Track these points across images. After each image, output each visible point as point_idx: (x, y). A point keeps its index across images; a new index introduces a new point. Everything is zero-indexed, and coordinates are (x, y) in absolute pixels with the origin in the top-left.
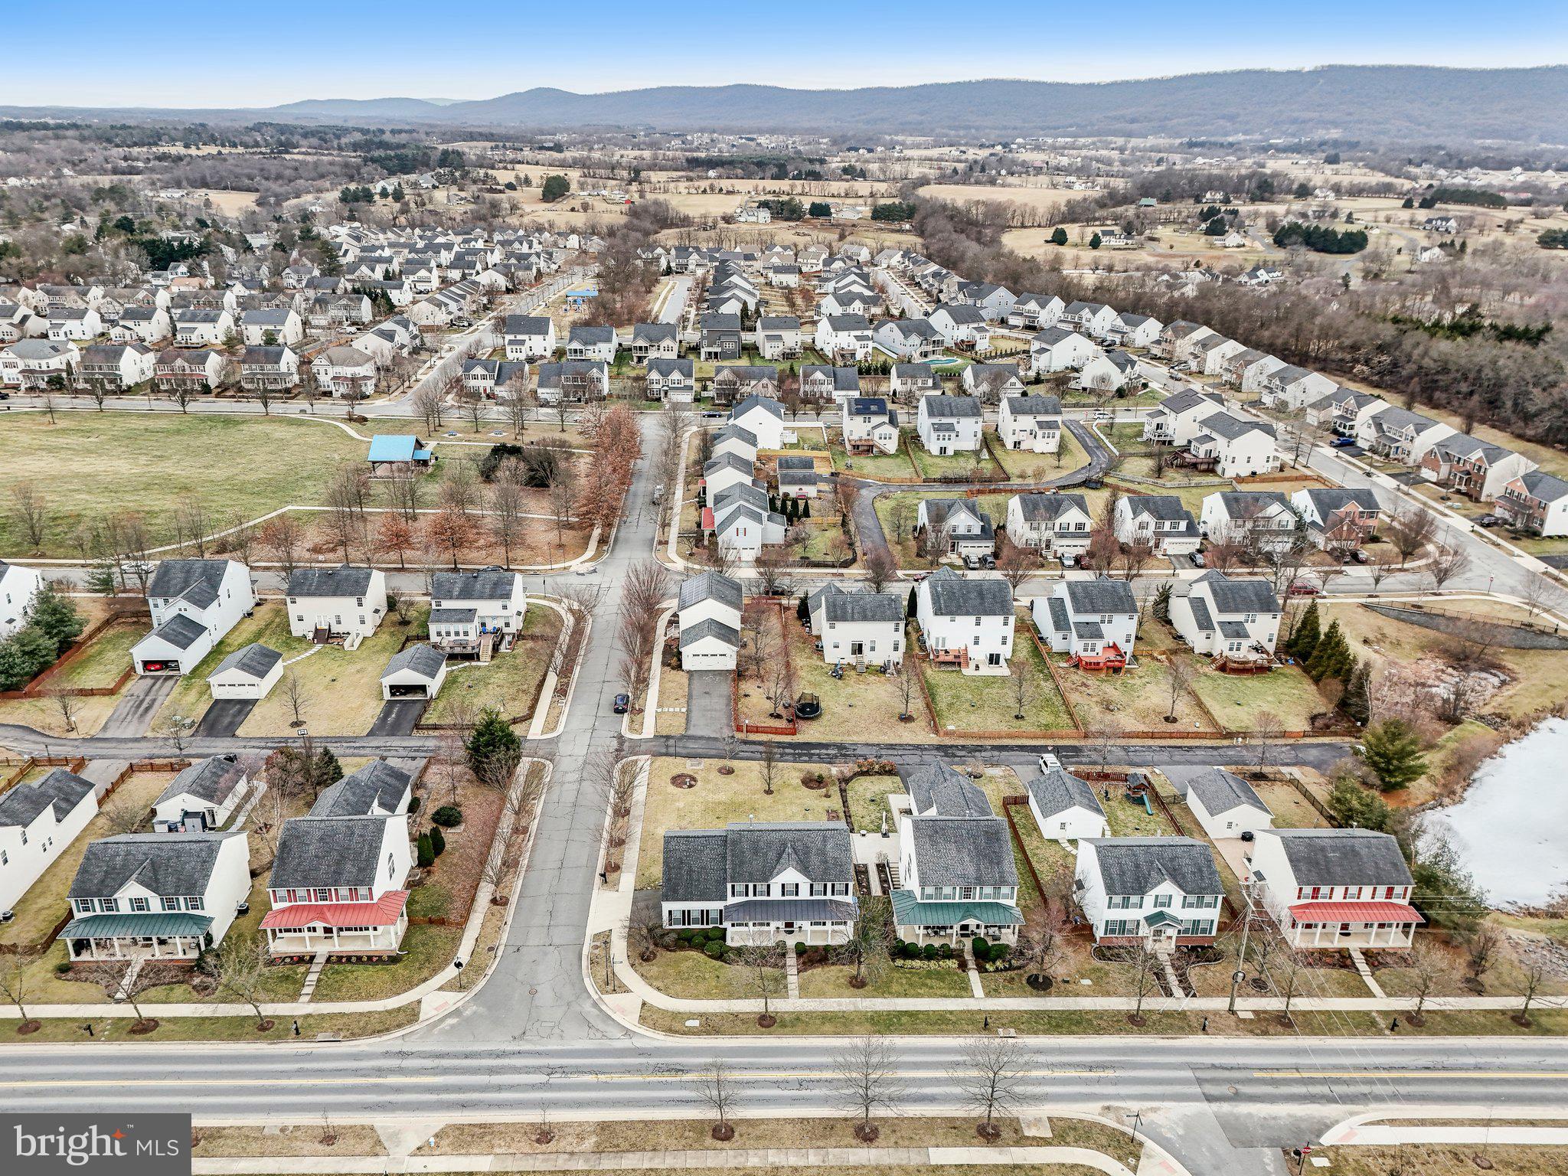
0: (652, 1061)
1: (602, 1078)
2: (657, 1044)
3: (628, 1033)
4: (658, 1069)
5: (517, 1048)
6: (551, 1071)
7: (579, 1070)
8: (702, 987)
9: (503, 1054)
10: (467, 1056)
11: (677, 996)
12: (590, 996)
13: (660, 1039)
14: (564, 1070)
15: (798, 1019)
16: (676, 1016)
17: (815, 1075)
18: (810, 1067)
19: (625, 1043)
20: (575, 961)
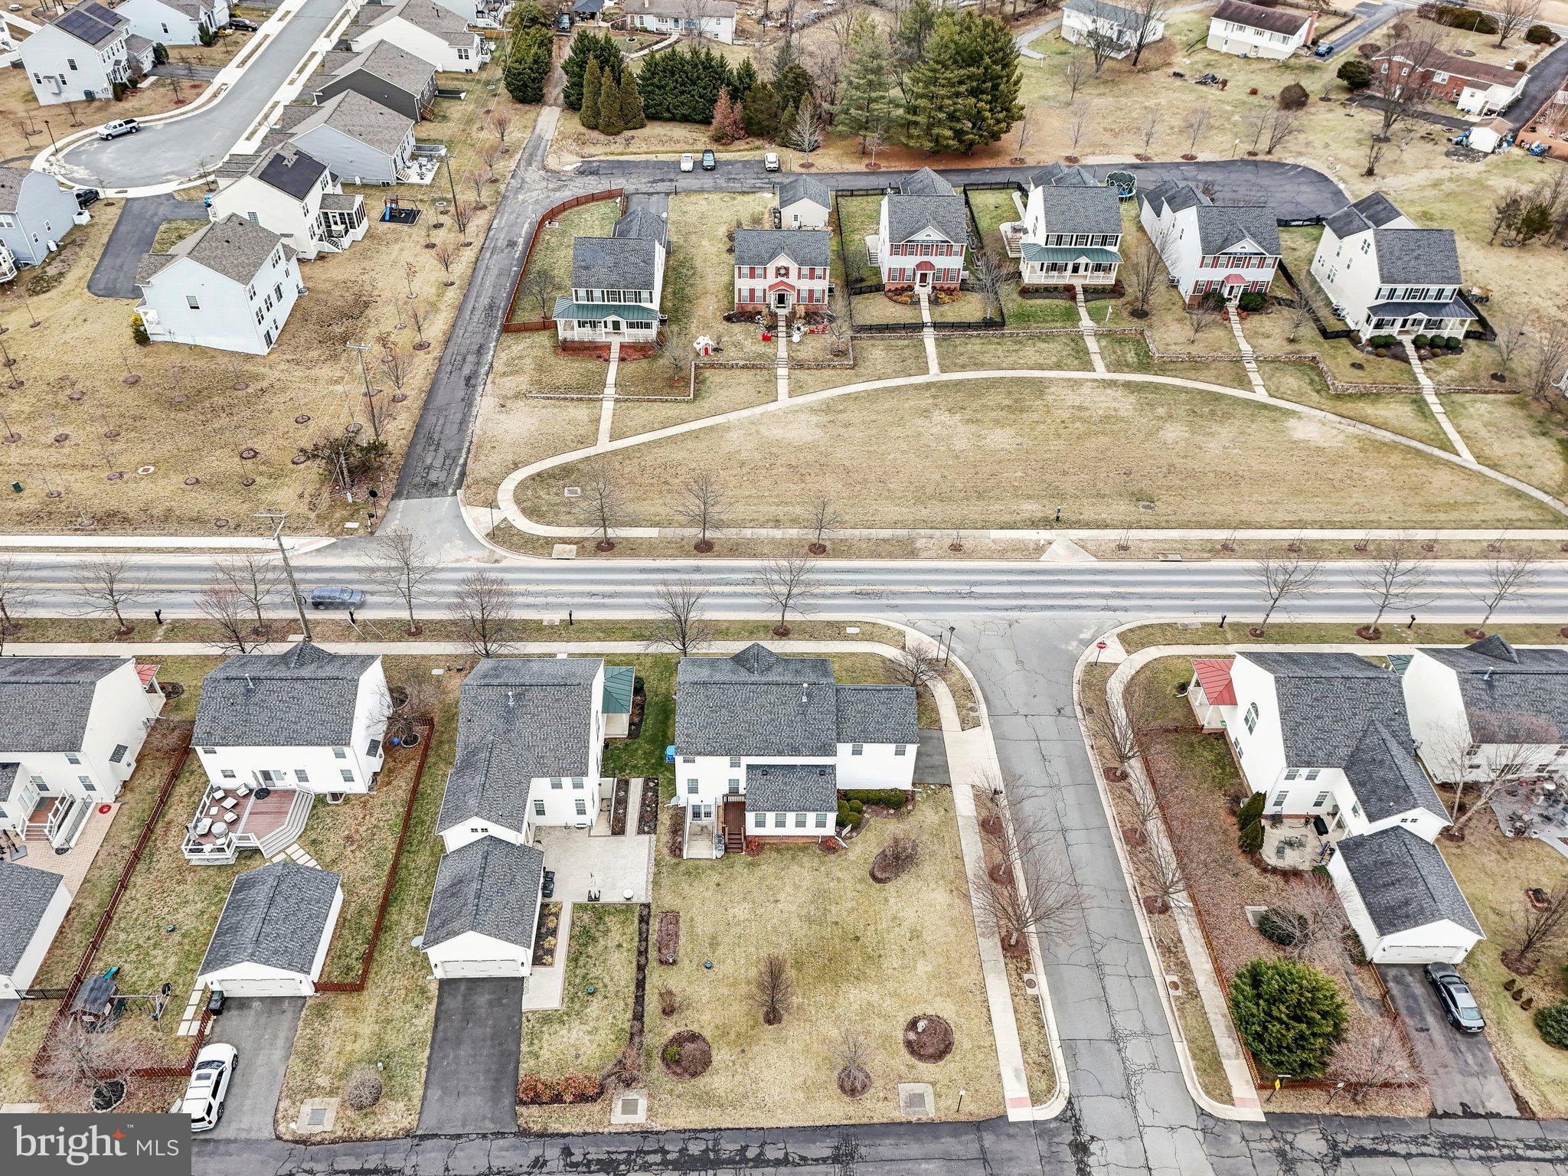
0: (884, 601)
1: (925, 589)
2: (884, 615)
3: (913, 626)
4: (879, 595)
5: (1010, 613)
6: (970, 595)
7: (948, 595)
8: (848, 663)
9: (1021, 608)
10: (1052, 607)
11: (872, 655)
12: (960, 658)
13: (881, 618)
14: (960, 595)
15: (752, 633)
16: (870, 638)
17: (740, 589)
18: (744, 595)
19: (913, 616)
20: (990, 696)
